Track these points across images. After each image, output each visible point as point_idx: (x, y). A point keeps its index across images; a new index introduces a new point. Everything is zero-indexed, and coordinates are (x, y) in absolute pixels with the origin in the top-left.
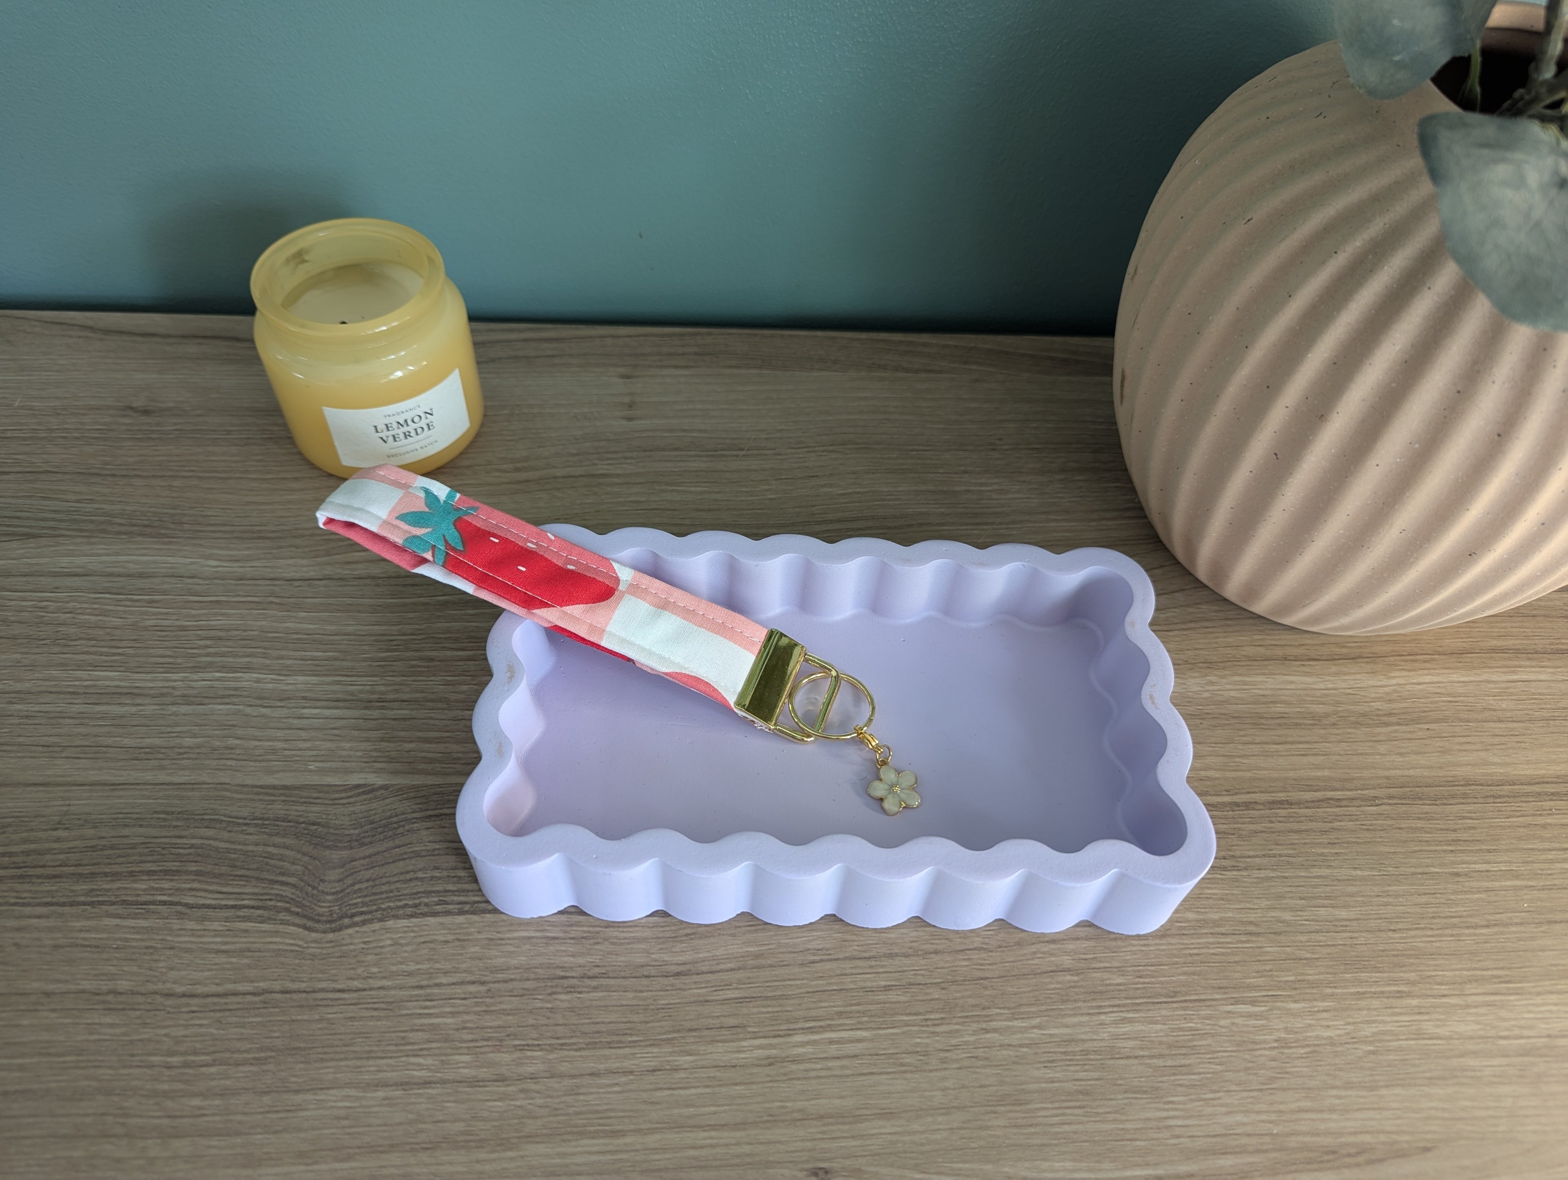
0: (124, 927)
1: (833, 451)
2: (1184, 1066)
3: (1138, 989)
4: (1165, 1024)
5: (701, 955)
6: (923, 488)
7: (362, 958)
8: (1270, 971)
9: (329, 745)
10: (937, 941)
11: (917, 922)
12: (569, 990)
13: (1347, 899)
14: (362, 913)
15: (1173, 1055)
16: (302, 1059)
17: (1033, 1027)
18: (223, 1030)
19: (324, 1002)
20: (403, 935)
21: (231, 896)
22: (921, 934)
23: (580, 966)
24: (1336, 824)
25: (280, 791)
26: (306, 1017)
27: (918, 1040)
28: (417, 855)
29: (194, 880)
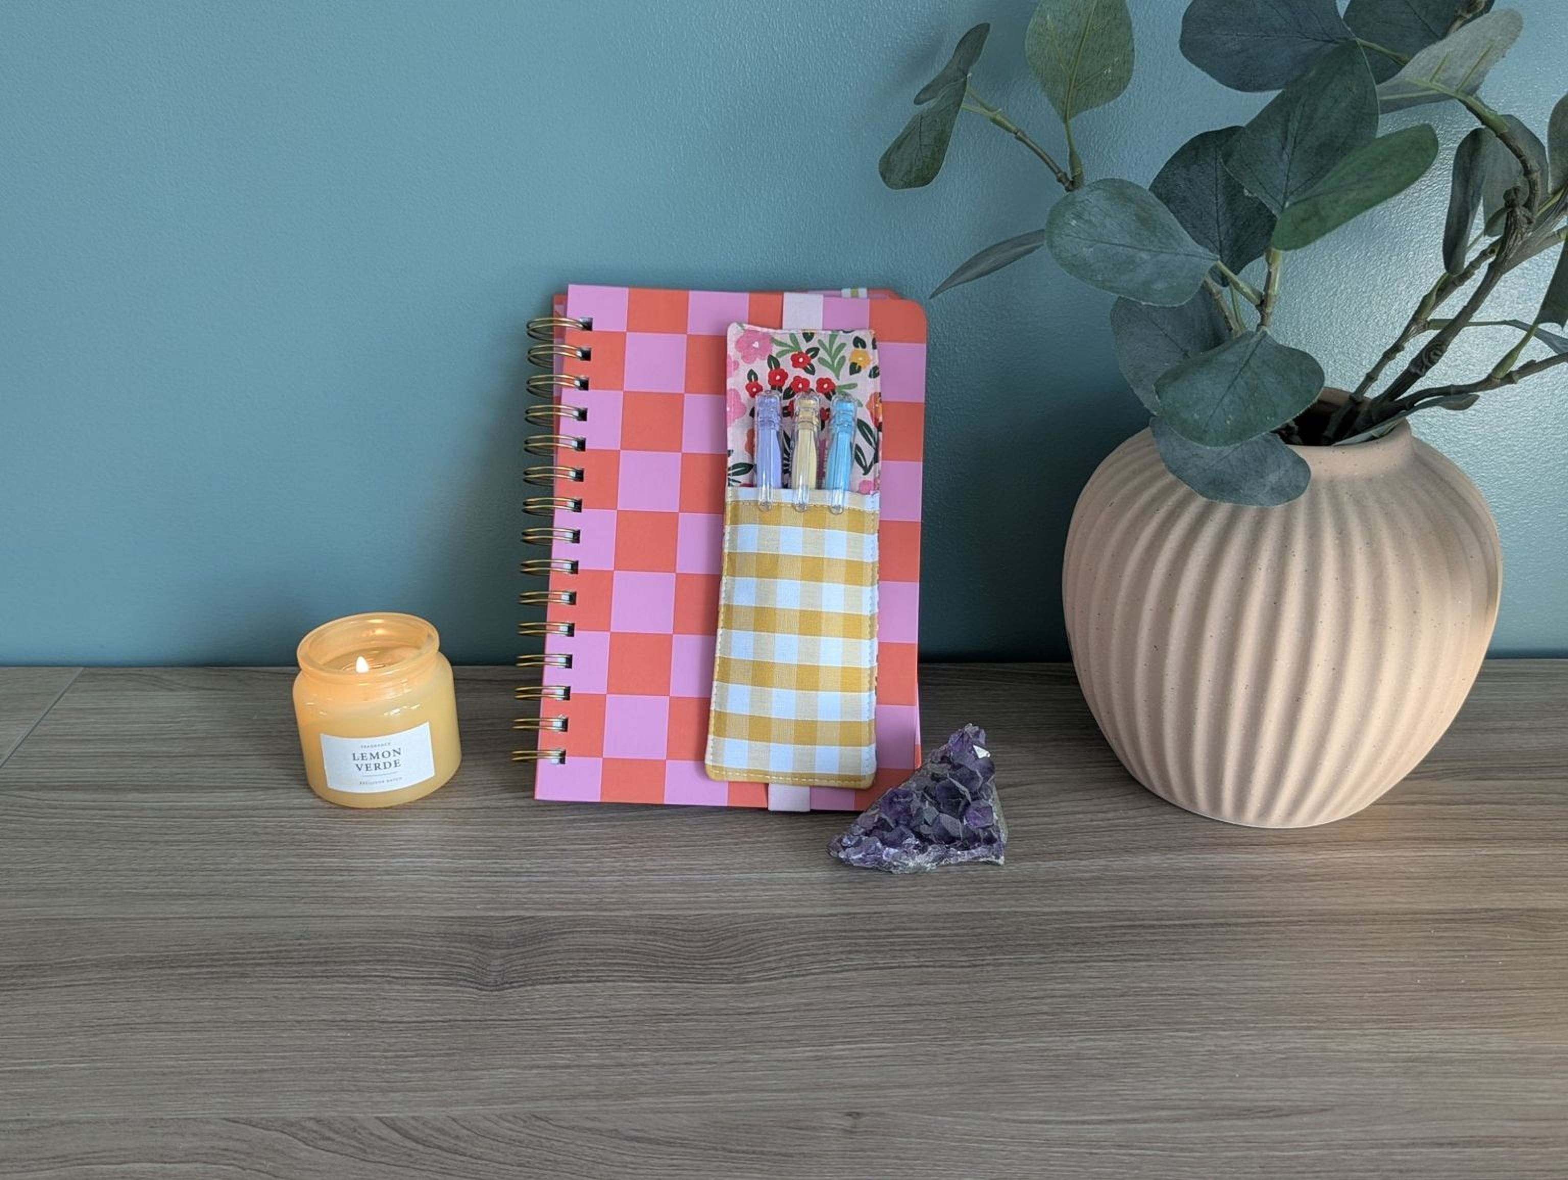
0: (351, 989)
2: (1133, 1064)
3: (1100, 1024)
4: (1121, 1042)
8: (1205, 1015)
9: (490, 895)
12: (669, 1021)
13: (1271, 976)
14: (518, 982)
15: (1125, 1058)
16: (479, 1054)
18: (422, 1040)
20: (547, 993)
21: (425, 973)
26: (480, 1034)
27: (930, 1049)
29: (398, 965)
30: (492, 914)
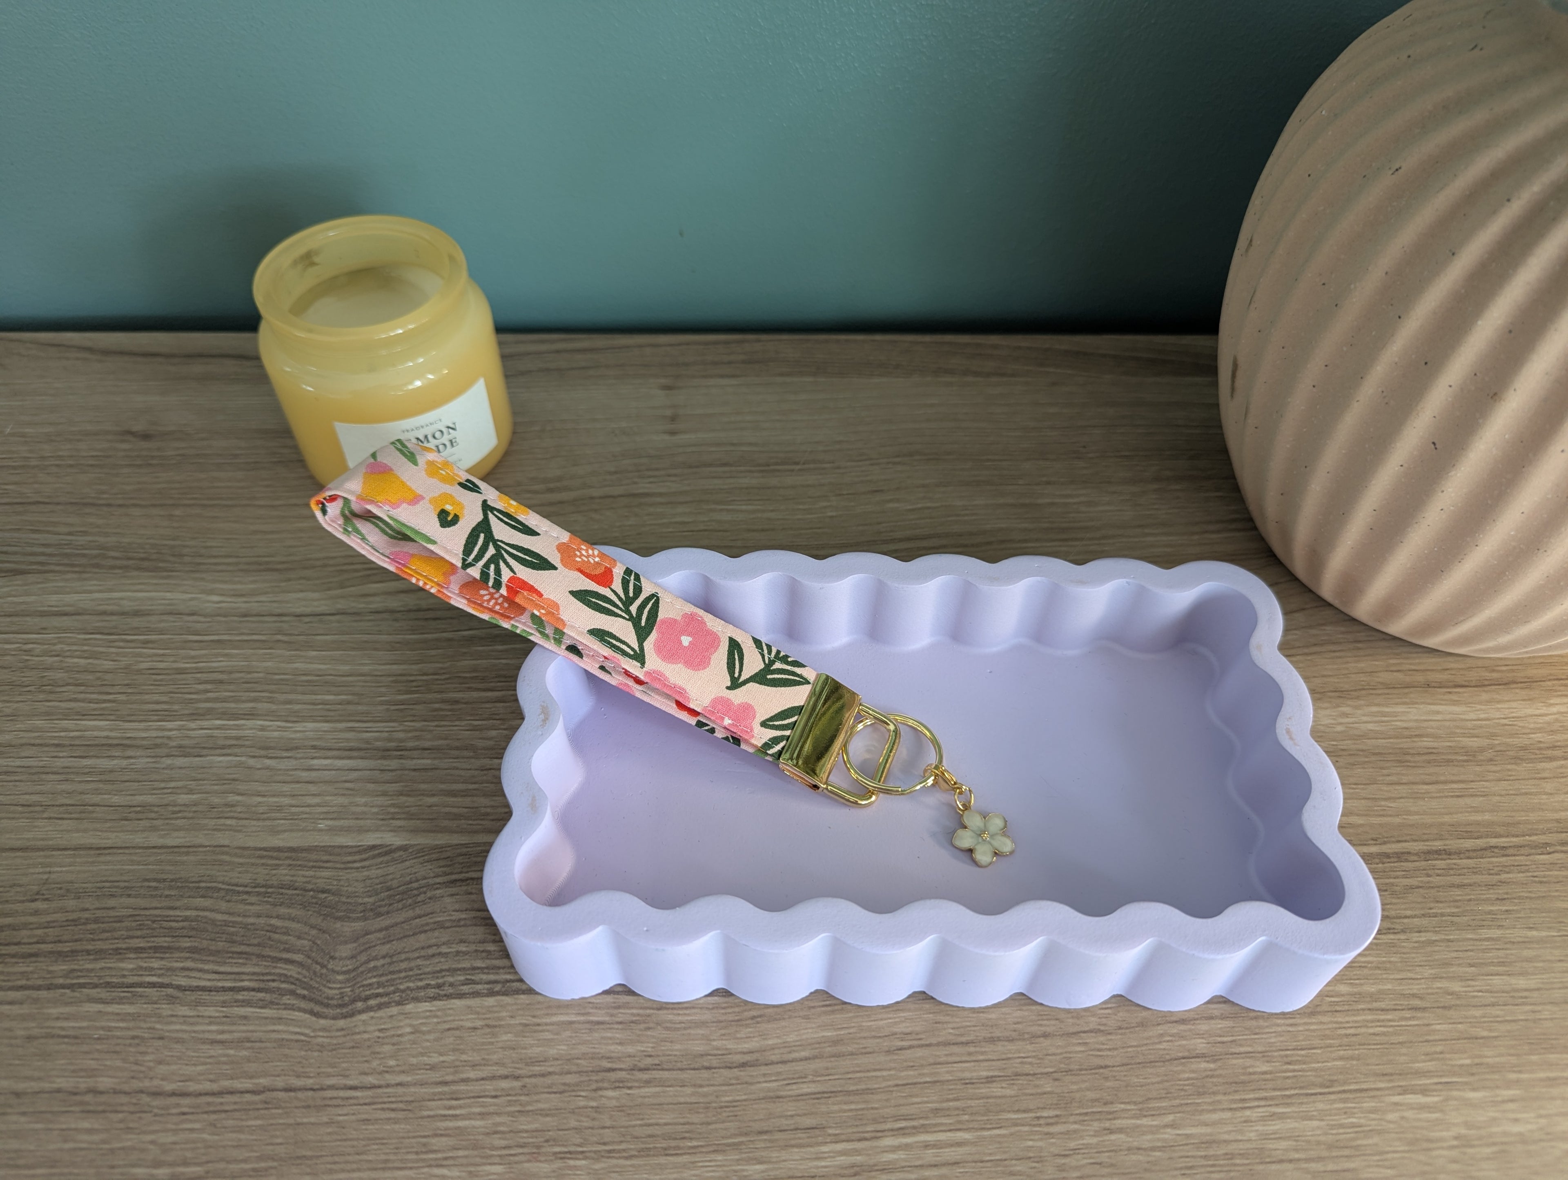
0: (108, 1013)
1: (899, 463)
2: (1348, 1170)
3: (1288, 1078)
4: (1323, 1120)
5: (770, 1042)
6: (1001, 501)
7: (378, 1050)
8: (1441, 1053)
9: (341, 800)
10: (1045, 1022)
11: (1021, 999)
12: (617, 1084)
13: (1524, 964)
14: (377, 995)
15: (1333, 1157)
16: (308, 1170)
17: (1166, 1126)
18: (217, 1135)
19: (334, 1102)
20: (424, 1021)
21: (229, 977)
22: (1026, 1013)
23: (630, 1056)
24: (1504, 876)
25: (286, 854)
26: (312, 1120)
27: (1030, 1143)
28: (441, 926)
29: (187, 958)
30: (342, 840)
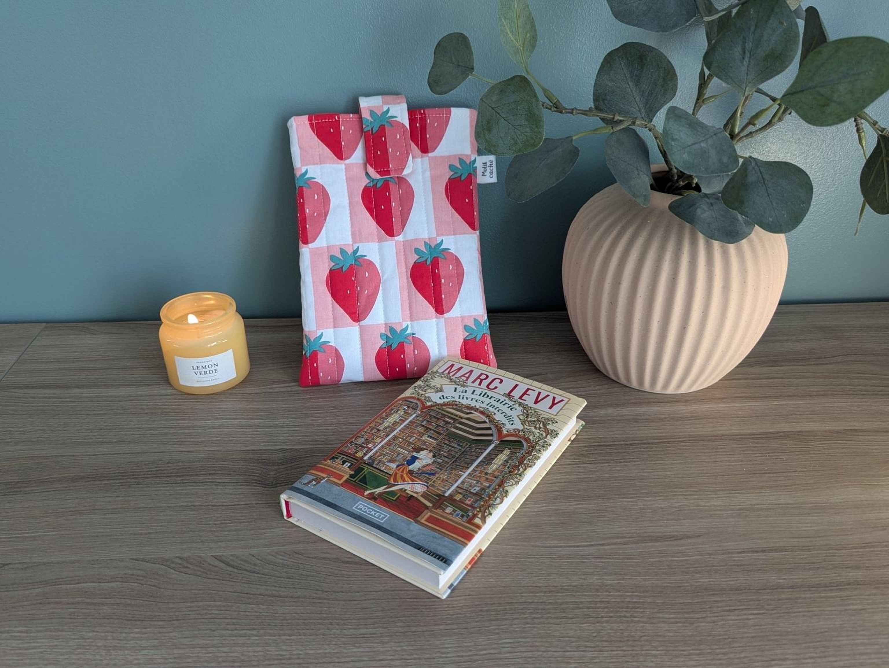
9: (268, 438)
14: (284, 483)
30: (269, 448)
